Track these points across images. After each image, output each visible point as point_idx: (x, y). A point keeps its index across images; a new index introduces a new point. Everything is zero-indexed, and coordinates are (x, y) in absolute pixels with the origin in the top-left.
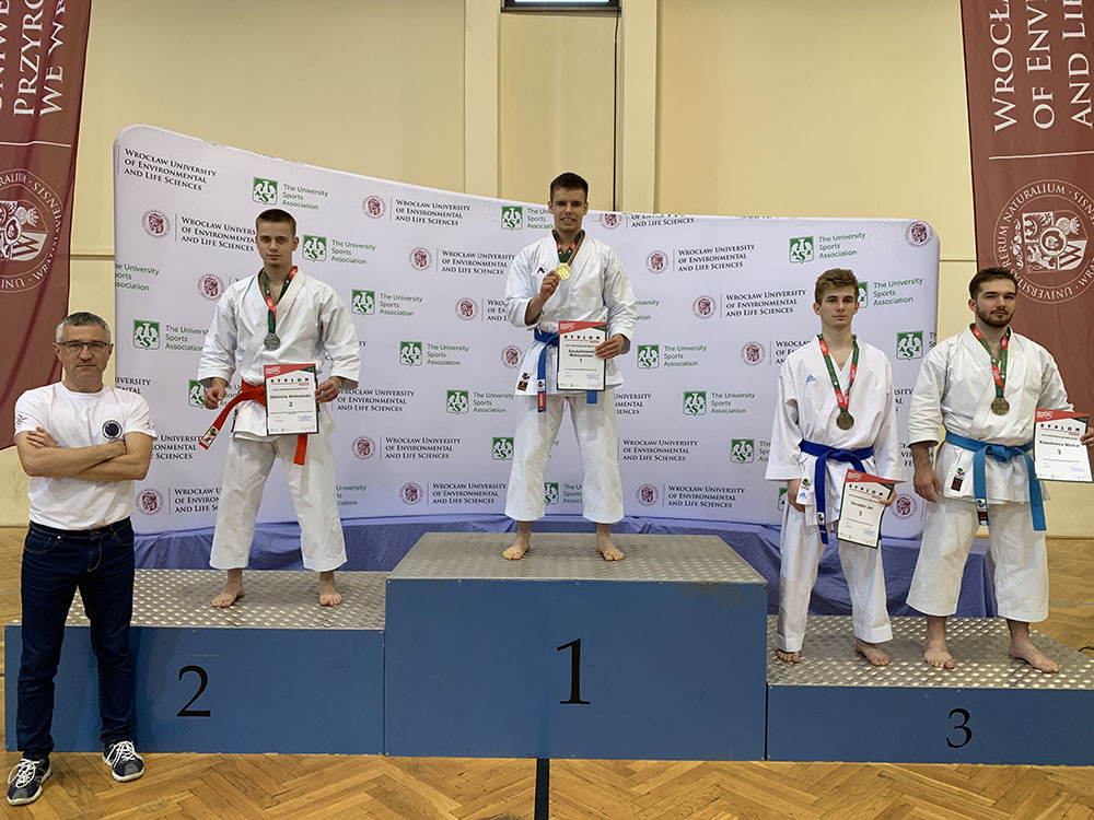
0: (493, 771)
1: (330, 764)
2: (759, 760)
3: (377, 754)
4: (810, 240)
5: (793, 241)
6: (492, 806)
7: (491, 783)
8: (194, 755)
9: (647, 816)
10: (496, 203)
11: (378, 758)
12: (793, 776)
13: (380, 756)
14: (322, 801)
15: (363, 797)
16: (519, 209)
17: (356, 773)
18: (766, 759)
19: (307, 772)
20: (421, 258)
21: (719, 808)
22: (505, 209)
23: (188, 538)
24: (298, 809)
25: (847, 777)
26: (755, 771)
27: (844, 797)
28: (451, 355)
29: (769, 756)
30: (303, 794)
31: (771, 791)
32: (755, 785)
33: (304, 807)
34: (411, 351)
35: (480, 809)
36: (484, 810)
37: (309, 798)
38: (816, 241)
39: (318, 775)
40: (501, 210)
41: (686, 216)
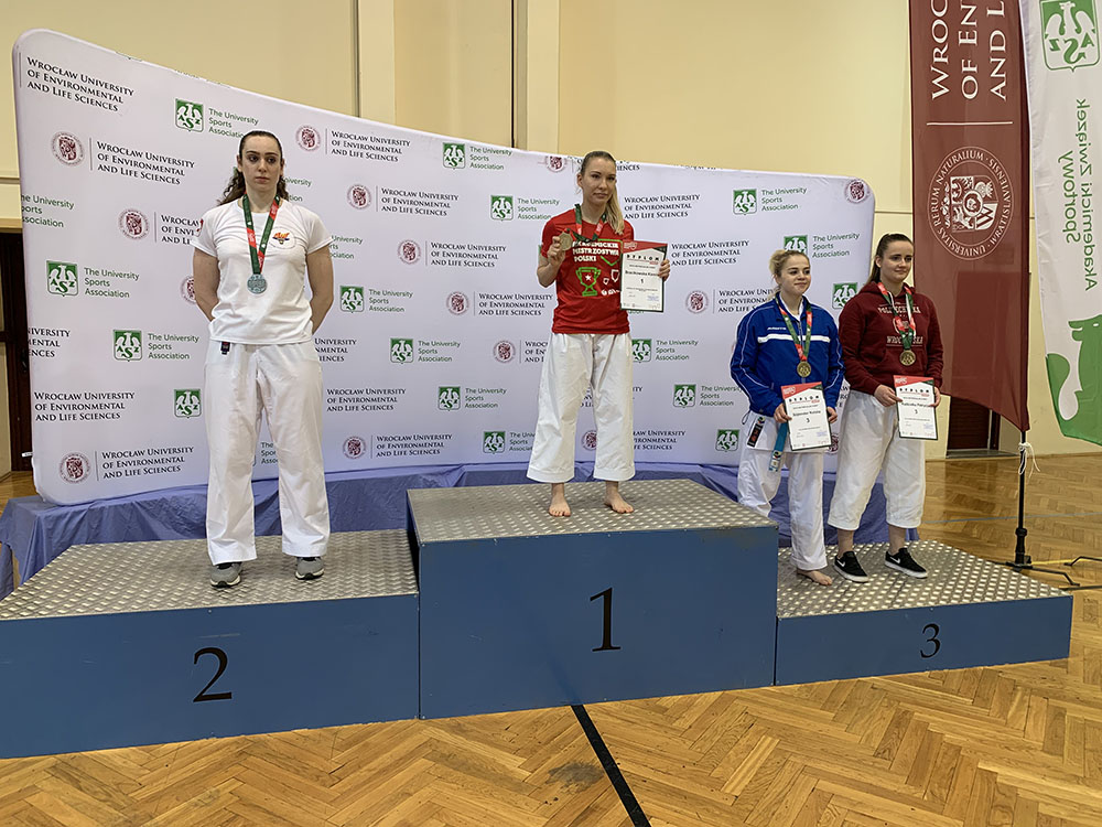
0: (536, 722)
1: (369, 734)
2: (769, 685)
3: (413, 718)
4: (753, 192)
5: (737, 194)
6: (555, 757)
7: (541, 734)
8: (215, 742)
9: (701, 748)
10: (437, 139)
11: (414, 723)
12: (803, 696)
13: (416, 720)
14: (385, 771)
15: (421, 763)
16: (461, 147)
17: (402, 739)
18: (775, 685)
19: (350, 745)
20: (360, 196)
21: (758, 733)
22: (447, 146)
23: (123, 506)
24: (364, 783)
25: (848, 692)
26: (770, 696)
27: (856, 710)
28: (394, 302)
29: (778, 682)
30: (359, 768)
31: (793, 712)
32: (776, 707)
33: (369, 780)
34: (352, 298)
35: (544, 761)
36: (550, 761)
37: (370, 770)
38: (759, 193)
39: (364, 745)
40: (442, 147)
41: (631, 163)
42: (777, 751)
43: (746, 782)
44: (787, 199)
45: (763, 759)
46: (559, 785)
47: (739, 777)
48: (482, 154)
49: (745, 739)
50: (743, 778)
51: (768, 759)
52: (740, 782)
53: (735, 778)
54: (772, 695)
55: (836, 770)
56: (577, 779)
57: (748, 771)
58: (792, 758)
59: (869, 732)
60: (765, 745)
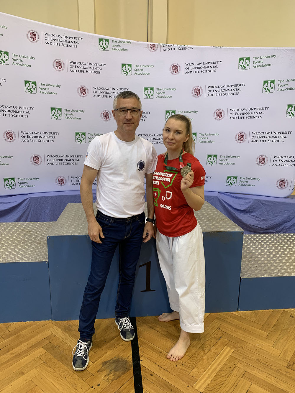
1: (24, 328)
2: (235, 311)
3: (49, 320)
4: (248, 59)
5: (241, 59)
6: (110, 352)
10: (96, 37)
11: (49, 322)
12: (252, 319)
13: (50, 321)
14: (19, 356)
15: (40, 351)
16: (107, 40)
17: (38, 333)
18: (238, 310)
19: (11, 335)
20: (59, 65)
21: (223, 344)
22: (101, 40)
24: (5, 363)
25: (277, 319)
28: (76, 115)
29: (239, 309)
30: (8, 351)
31: (245, 330)
33: (8, 361)
34: (56, 112)
36: (106, 355)
37: (12, 354)
38: (252, 59)
39: (17, 336)
40: (98, 41)
41: (189, 46)
42: (232, 359)
43: (209, 381)
44: (266, 61)
45: (222, 364)
46: (105, 373)
47: (206, 377)
48: (117, 44)
49: (215, 348)
50: (208, 377)
51: (225, 365)
52: (205, 381)
53: (203, 377)
54: (235, 317)
55: (263, 376)
56: (116, 370)
57: (212, 373)
58: (239, 365)
59: (286, 348)
60: (225, 353)
